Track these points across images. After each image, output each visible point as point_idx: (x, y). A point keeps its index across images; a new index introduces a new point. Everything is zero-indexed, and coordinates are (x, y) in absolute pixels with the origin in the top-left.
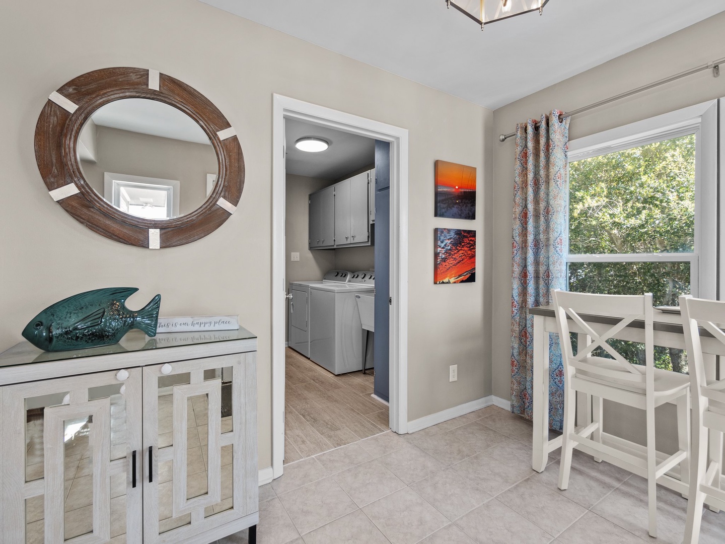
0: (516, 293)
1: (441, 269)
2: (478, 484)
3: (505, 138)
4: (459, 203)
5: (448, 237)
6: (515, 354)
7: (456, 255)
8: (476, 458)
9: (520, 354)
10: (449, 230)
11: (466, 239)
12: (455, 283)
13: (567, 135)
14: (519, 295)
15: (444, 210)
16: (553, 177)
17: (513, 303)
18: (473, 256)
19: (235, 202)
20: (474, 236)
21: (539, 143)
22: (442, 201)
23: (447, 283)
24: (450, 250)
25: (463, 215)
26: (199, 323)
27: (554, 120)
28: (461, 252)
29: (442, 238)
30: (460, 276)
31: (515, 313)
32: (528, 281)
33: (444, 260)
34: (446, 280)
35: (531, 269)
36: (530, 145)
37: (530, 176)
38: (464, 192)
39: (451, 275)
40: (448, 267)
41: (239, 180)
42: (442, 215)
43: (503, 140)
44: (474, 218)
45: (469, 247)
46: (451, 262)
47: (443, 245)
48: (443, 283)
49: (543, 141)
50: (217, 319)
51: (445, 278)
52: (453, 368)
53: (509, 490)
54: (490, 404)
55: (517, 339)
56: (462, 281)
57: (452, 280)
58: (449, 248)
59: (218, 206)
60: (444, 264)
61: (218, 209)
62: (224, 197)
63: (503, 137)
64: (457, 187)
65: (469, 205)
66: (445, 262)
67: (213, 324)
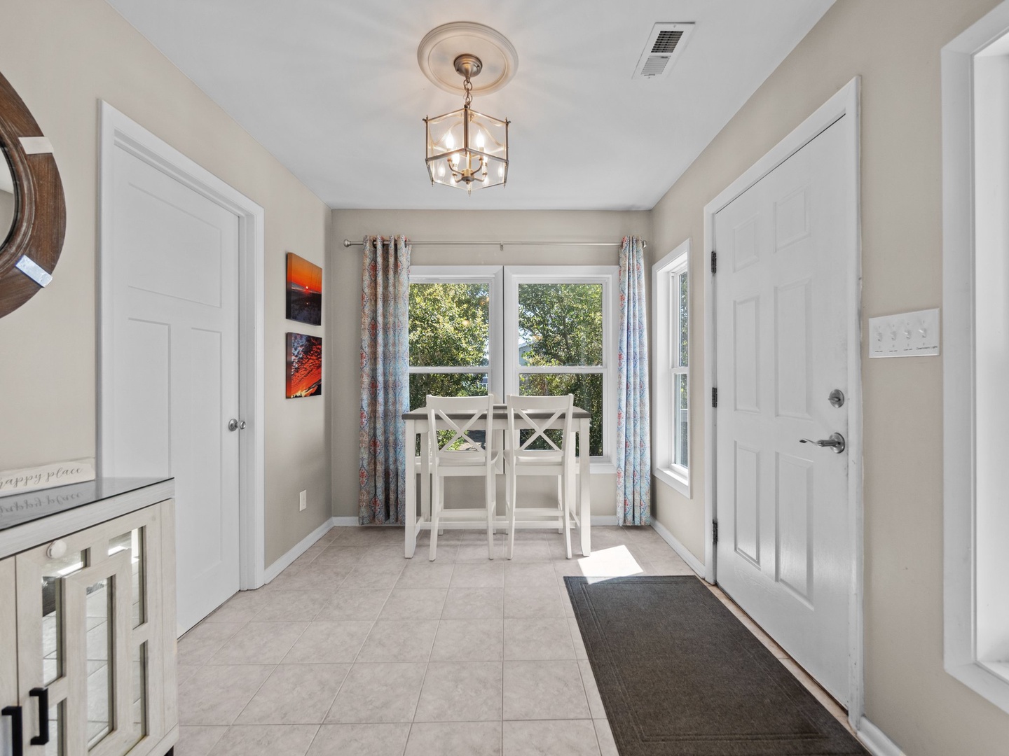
0: (365, 403)
1: (295, 380)
2: (373, 587)
3: (350, 245)
4: (308, 305)
5: (301, 344)
6: (365, 465)
7: (307, 365)
8: (356, 571)
9: (369, 464)
10: (301, 336)
11: (313, 345)
12: (305, 396)
13: (409, 260)
14: (369, 406)
15: (296, 312)
16: (402, 295)
17: (362, 414)
18: (320, 366)
19: (49, 266)
20: (320, 344)
21: (388, 261)
22: (295, 301)
23: (300, 397)
24: (302, 358)
25: (312, 319)
26: (14, 481)
27: (401, 244)
28: (311, 361)
29: (296, 344)
30: (310, 388)
31: (365, 424)
32: (378, 391)
33: (297, 370)
34: (298, 394)
35: (380, 379)
36: (380, 260)
37: (380, 290)
38: (313, 294)
39: (303, 388)
40: (299, 378)
41: (55, 231)
42: (295, 318)
43: (348, 246)
44: (320, 324)
45: (317, 356)
46: (302, 372)
47: (296, 353)
48: (296, 397)
49: (392, 260)
50: (53, 468)
51: (297, 391)
52: (303, 495)
53: (400, 579)
54: (332, 526)
55: (367, 449)
56: (312, 395)
57: (304, 393)
58: (301, 356)
59: (17, 270)
60: (297, 374)
61: (17, 275)
62: (30, 256)
63: (349, 243)
64: (307, 288)
65: (316, 309)
66: (297, 372)
67: (44, 478)
